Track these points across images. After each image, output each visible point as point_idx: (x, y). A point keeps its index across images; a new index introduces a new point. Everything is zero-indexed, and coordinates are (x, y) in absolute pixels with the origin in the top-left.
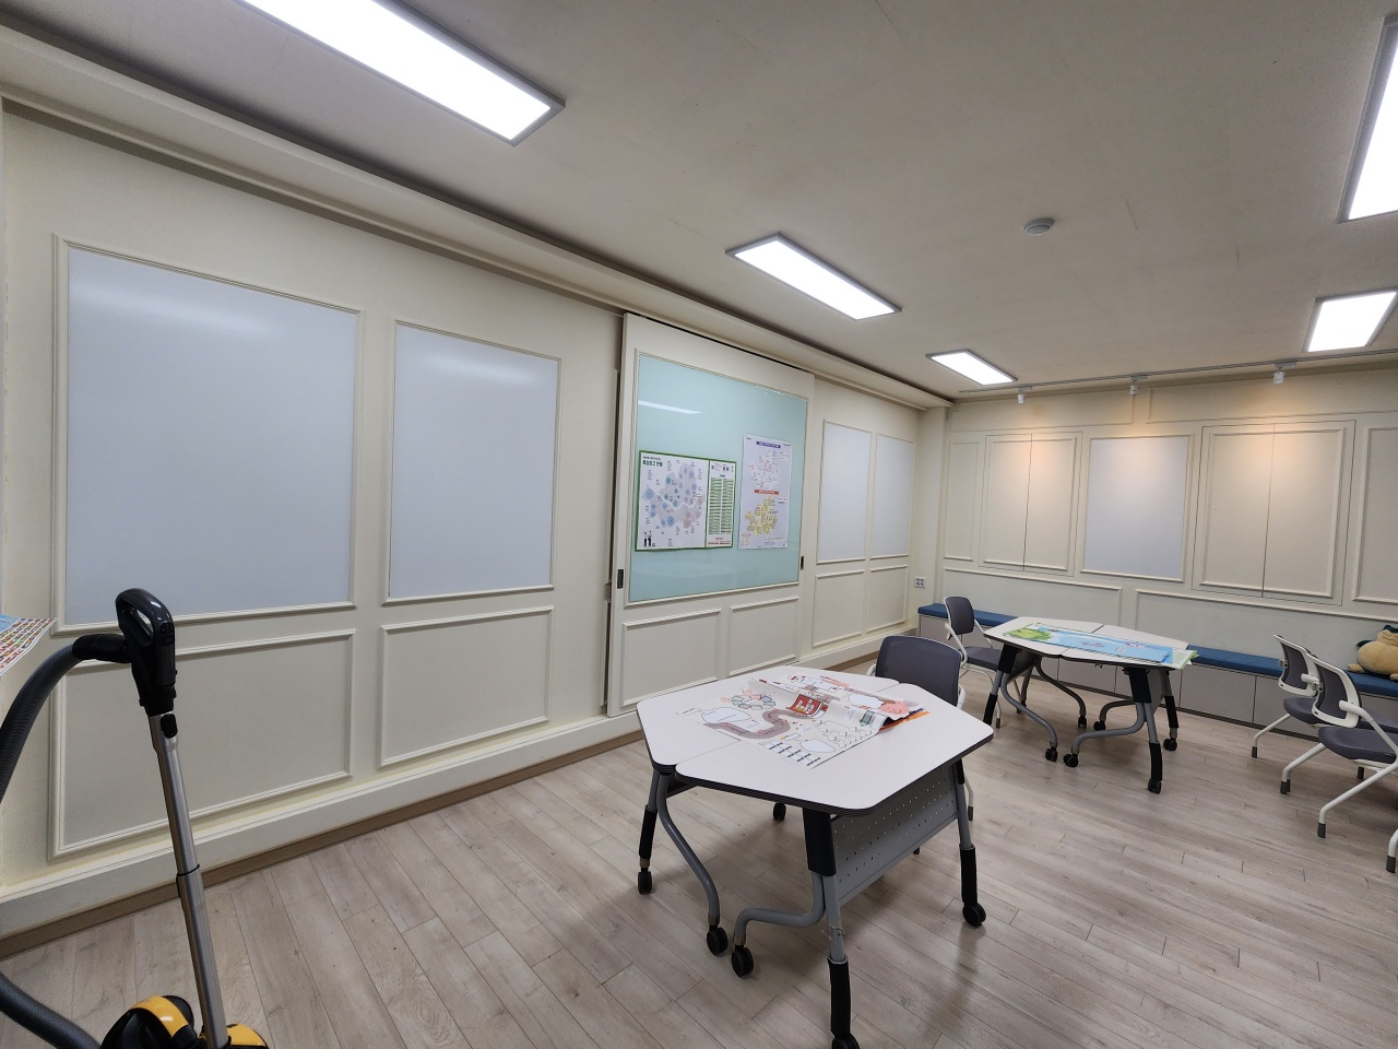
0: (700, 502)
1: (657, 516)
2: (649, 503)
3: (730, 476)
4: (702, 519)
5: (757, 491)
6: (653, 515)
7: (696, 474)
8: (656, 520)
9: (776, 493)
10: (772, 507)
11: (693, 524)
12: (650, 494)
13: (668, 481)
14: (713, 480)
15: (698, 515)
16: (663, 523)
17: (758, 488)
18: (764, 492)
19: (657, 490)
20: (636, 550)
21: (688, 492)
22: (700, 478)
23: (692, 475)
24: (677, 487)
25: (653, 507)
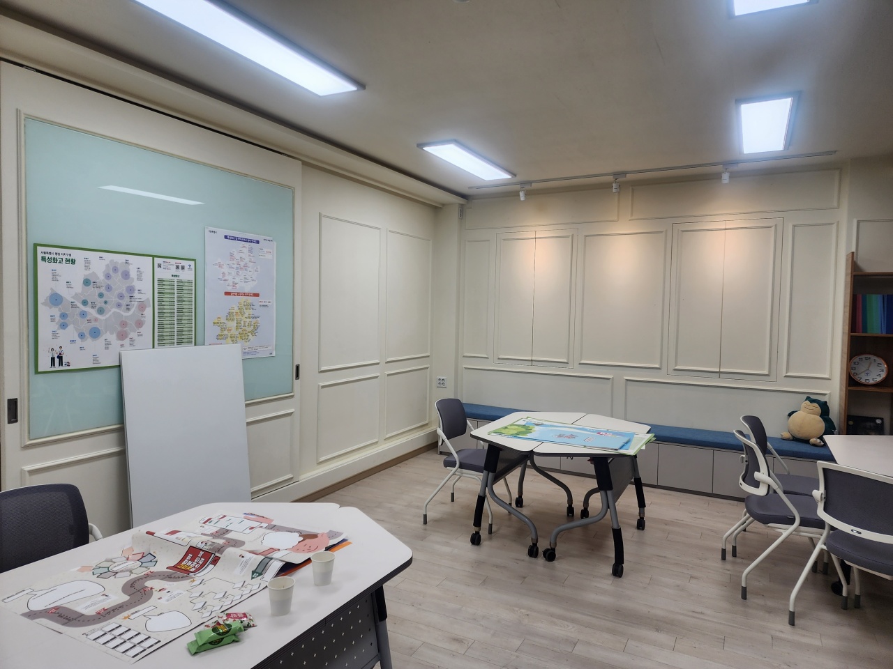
0: (142, 307)
1: (71, 328)
2: (56, 312)
3: (187, 275)
4: (147, 329)
5: (227, 294)
6: (64, 326)
7: (133, 274)
8: (71, 332)
9: (257, 295)
10: (251, 312)
11: (133, 335)
12: (55, 299)
13: (87, 282)
14: (161, 280)
15: (140, 324)
16: (82, 336)
17: (229, 289)
18: (239, 294)
19: (67, 295)
20: (37, 372)
21: (121, 296)
22: (139, 278)
23: (126, 275)
24: (103, 290)
25: (63, 316)
